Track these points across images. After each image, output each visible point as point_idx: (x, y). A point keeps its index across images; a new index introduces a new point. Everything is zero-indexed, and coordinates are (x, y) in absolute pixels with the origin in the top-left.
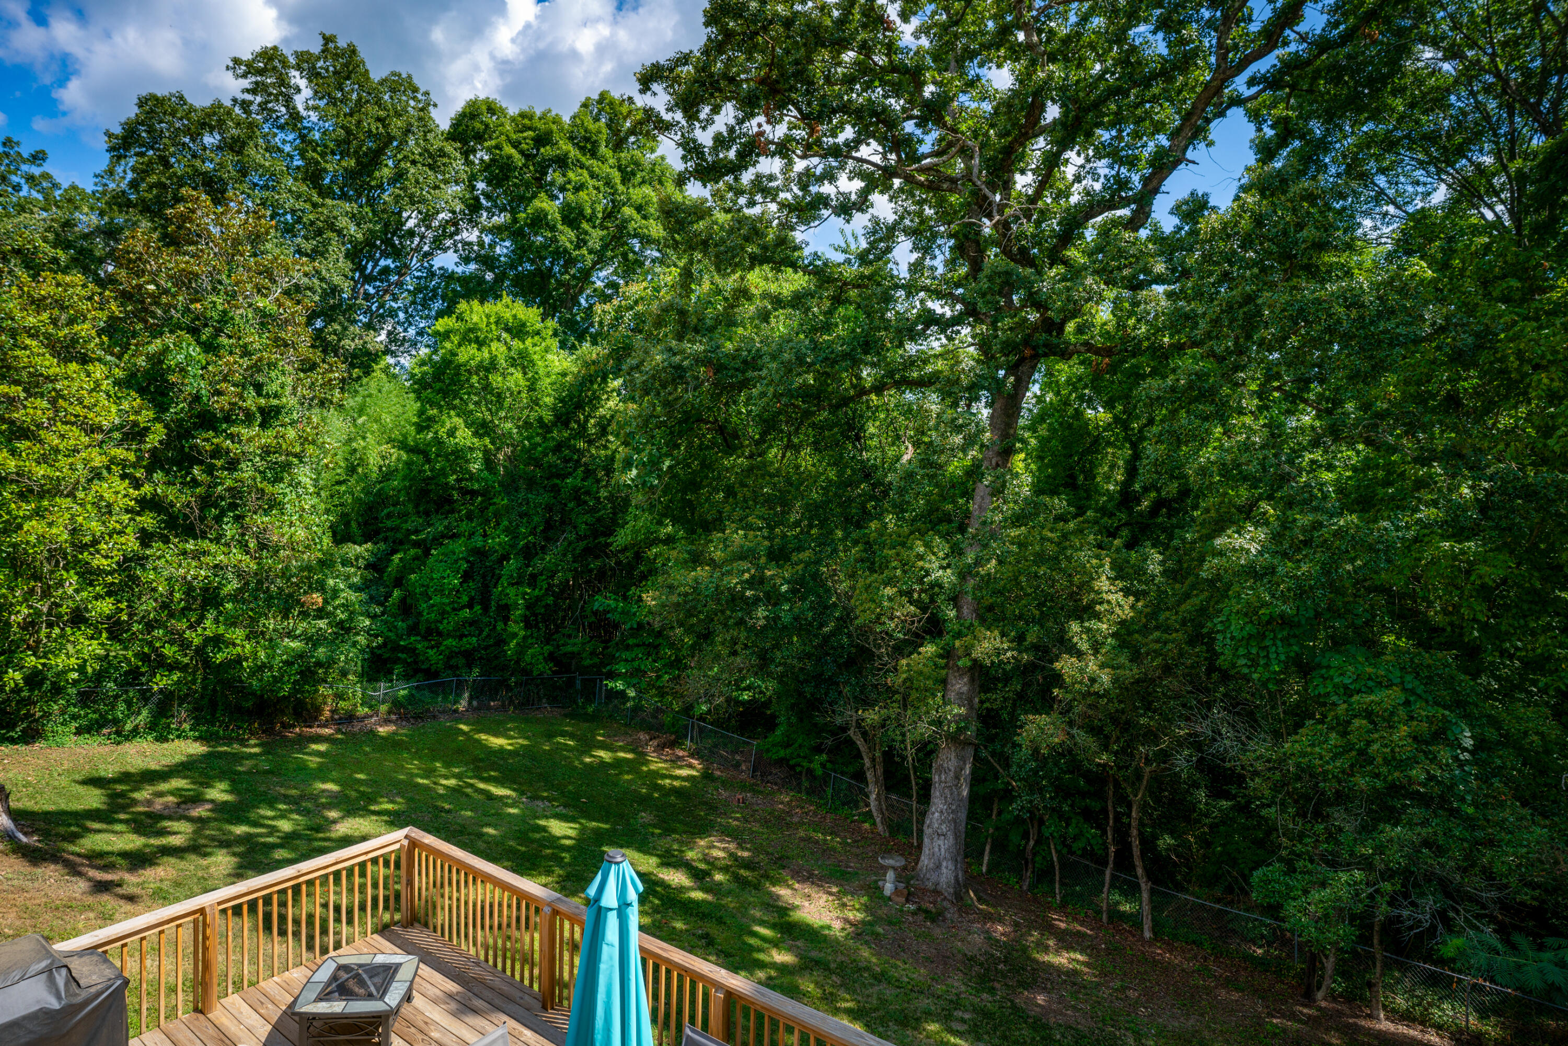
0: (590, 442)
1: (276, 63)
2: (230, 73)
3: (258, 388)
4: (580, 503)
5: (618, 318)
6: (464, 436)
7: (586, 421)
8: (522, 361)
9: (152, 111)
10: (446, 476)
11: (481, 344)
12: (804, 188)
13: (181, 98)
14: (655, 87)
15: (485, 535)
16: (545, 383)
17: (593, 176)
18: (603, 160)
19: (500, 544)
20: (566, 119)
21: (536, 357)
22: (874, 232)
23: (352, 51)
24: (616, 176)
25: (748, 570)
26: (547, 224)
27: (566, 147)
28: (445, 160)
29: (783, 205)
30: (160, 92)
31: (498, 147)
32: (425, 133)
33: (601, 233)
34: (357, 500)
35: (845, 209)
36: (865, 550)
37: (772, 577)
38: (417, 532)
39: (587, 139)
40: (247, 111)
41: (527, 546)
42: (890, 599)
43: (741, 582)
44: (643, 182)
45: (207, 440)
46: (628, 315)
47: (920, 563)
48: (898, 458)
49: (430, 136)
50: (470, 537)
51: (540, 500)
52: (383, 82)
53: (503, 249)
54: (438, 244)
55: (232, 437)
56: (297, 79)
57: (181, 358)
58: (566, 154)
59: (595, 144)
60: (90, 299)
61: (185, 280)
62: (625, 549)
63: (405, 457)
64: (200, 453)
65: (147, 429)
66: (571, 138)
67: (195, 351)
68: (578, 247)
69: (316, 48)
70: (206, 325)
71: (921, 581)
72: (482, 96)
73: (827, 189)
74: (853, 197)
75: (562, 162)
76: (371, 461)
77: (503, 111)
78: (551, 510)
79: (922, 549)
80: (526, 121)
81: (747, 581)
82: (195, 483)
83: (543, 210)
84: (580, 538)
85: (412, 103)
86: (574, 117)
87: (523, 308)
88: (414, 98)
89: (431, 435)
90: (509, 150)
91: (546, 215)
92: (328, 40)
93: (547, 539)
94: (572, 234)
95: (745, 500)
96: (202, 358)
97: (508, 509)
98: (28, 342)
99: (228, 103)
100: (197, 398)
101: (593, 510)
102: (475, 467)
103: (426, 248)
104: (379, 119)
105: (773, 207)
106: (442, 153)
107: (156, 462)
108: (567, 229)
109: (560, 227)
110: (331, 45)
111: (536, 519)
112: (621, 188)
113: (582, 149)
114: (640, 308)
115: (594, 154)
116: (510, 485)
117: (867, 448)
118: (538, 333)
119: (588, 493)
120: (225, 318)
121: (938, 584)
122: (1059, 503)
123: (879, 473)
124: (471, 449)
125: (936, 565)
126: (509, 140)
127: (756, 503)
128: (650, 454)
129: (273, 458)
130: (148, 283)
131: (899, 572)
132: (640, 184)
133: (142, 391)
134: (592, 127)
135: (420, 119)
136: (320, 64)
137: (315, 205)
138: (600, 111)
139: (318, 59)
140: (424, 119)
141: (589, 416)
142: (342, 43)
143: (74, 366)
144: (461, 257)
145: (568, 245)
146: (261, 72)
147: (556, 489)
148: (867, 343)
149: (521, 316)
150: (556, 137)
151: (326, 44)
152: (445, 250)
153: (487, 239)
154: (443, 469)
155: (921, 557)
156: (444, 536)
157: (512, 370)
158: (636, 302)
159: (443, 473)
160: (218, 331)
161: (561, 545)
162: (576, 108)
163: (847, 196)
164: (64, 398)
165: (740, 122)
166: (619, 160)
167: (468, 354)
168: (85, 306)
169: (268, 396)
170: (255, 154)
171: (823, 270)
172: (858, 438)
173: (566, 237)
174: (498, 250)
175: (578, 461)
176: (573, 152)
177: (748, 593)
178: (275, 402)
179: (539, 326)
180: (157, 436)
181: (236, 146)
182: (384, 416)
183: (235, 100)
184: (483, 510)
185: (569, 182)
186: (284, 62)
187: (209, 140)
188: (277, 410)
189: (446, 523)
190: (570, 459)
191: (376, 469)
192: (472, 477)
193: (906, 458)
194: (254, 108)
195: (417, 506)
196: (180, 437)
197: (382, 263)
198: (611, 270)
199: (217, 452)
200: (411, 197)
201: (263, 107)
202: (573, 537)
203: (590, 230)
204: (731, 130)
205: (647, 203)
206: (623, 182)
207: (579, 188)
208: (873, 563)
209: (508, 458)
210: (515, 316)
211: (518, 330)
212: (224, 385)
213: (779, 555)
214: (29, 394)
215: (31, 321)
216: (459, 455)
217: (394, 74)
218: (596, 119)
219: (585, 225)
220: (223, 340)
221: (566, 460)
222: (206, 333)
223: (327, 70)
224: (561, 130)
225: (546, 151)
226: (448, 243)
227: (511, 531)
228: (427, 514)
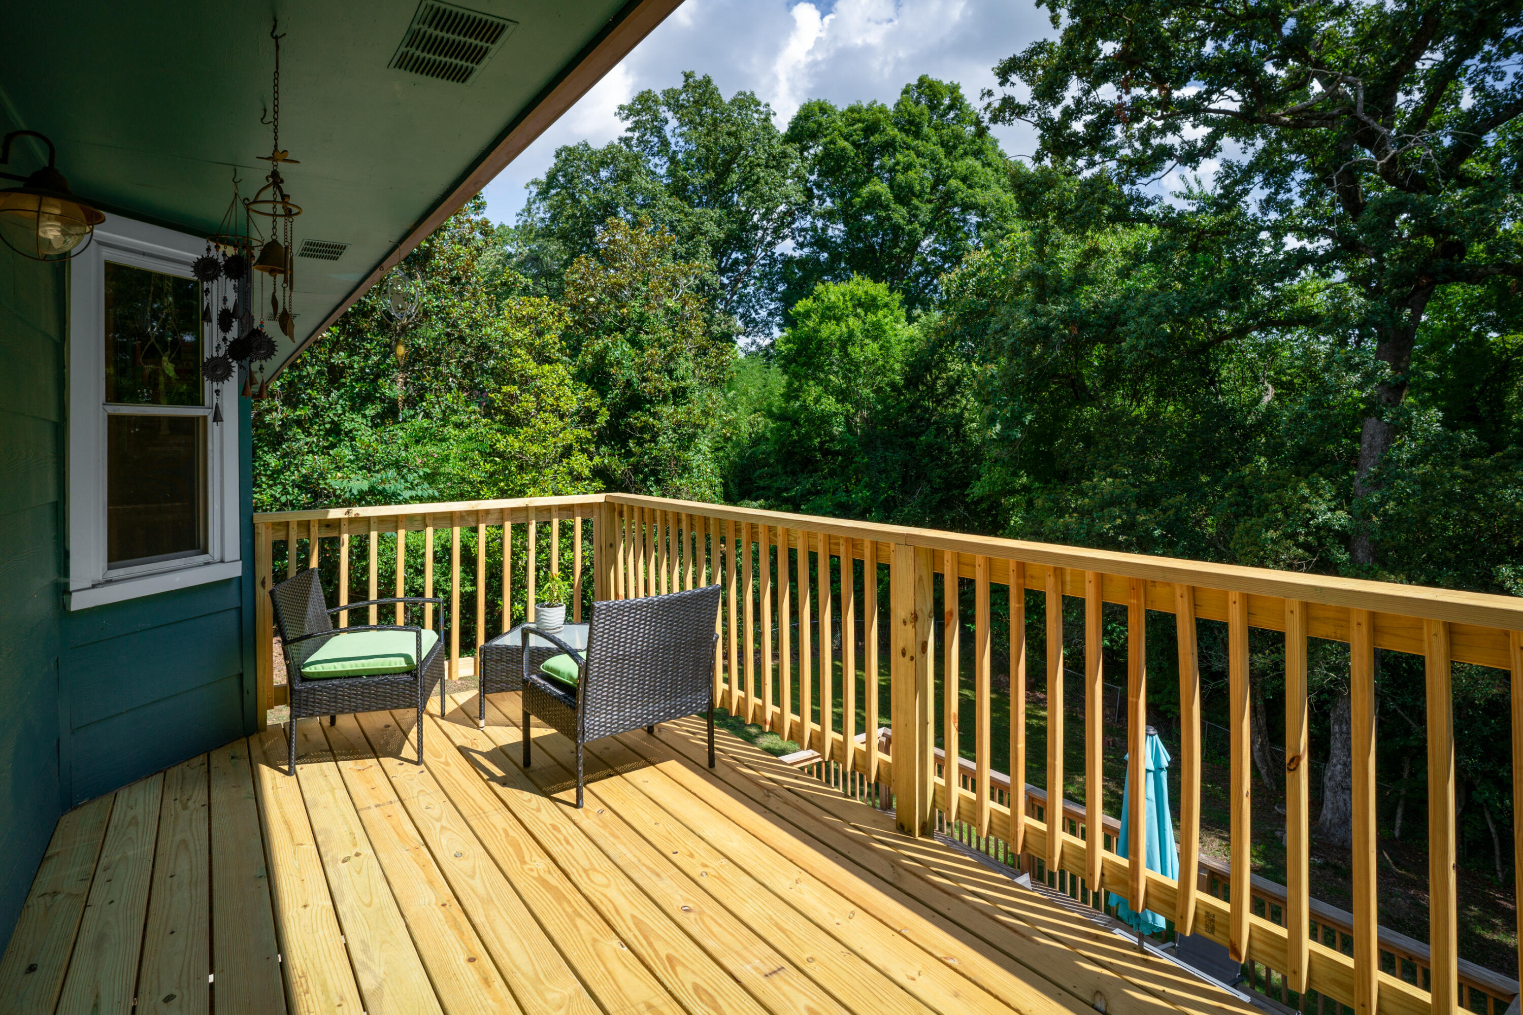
0: (939, 402)
1: (650, 103)
2: (618, 117)
3: (670, 372)
4: (933, 459)
5: (963, 286)
6: (830, 404)
7: (934, 381)
8: (876, 332)
9: (567, 159)
10: (811, 439)
11: (838, 320)
12: (1145, 141)
13: (586, 145)
14: (1014, 78)
15: (847, 491)
16: (897, 350)
17: (919, 154)
18: (927, 139)
19: (862, 499)
20: (890, 107)
21: (887, 327)
22: (1227, 176)
23: (707, 81)
24: (940, 152)
25: (1120, 517)
26: (881, 205)
27: (893, 131)
28: (788, 160)
29: (1122, 162)
30: (571, 144)
31: (832, 142)
32: (770, 140)
33: (930, 206)
34: (732, 463)
35: (1191, 156)
36: (1239, 494)
37: (1144, 523)
38: (786, 490)
39: (911, 123)
40: (629, 146)
41: (886, 500)
42: (1274, 541)
43: (1114, 527)
44: (966, 153)
45: (636, 418)
46: (972, 281)
47: (1306, 506)
48: (1257, 401)
49: (774, 142)
50: (834, 493)
51: (896, 457)
52: (733, 103)
53: (837, 231)
54: (778, 235)
55: (654, 415)
56: (665, 112)
57: (617, 353)
58: (894, 140)
59: (919, 126)
60: (552, 313)
61: (614, 292)
62: (981, 500)
63: (771, 425)
64: (632, 429)
65: (596, 413)
66: (896, 124)
67: (627, 347)
68: (910, 222)
69: (679, 84)
70: (629, 326)
71: (1307, 525)
72: (814, 99)
73: (1171, 139)
74: (1200, 144)
75: (889, 147)
76: (743, 428)
77: (832, 109)
78: (906, 466)
79: (1306, 492)
80: (856, 115)
81: (1119, 527)
82: (629, 454)
83: (876, 192)
84: (935, 491)
85: (756, 116)
86: (897, 105)
87: (872, 284)
88: (757, 111)
89: (798, 404)
90: (842, 143)
91: (880, 196)
92: (688, 76)
93: (905, 492)
94: (904, 211)
95: (1107, 448)
96: (632, 352)
97: (867, 466)
98: (519, 351)
99: (616, 142)
100: (629, 384)
101: (947, 465)
102: (837, 430)
103: (769, 239)
104: (729, 134)
105: (1112, 165)
106: (784, 155)
107: (601, 438)
108: (899, 207)
109: (892, 206)
110: (691, 80)
111: (894, 475)
112: (945, 162)
113: (907, 132)
114: (983, 273)
115: (917, 135)
116: (869, 442)
117: (1221, 392)
118: (886, 305)
119: (941, 449)
120: (642, 319)
121: (1326, 527)
122: (1467, 437)
123: (1238, 415)
124: (836, 414)
125: (1324, 507)
126: (841, 134)
127: (1119, 451)
128: (1013, 411)
129: (683, 430)
130: (589, 296)
131: (1280, 515)
132: (962, 157)
133: (589, 382)
134: (915, 110)
135: (765, 128)
136: (684, 96)
137: (686, 215)
138: (920, 94)
139: (681, 94)
140: (766, 126)
141: (937, 378)
142: (699, 77)
143: (547, 367)
144: (797, 243)
145: (901, 221)
146: (638, 113)
147: (911, 447)
148: (1234, 289)
149: (872, 291)
150: (883, 124)
151: (686, 81)
152: (784, 238)
153: (820, 224)
154: (807, 432)
155: (1304, 499)
156: (810, 493)
157: (867, 341)
158: (979, 269)
159: (808, 436)
160: (639, 329)
161: (917, 498)
162: (898, 97)
163: (1192, 144)
164: (543, 391)
165: (1087, 93)
166: (941, 137)
167: (829, 330)
168: (550, 320)
169: (677, 380)
170: (640, 180)
171: (1179, 222)
172: (1212, 382)
173: (899, 214)
174: (830, 232)
175: (929, 420)
176: (900, 136)
177: (1121, 538)
178: (683, 384)
179: (887, 299)
180: (603, 419)
181: (625, 176)
182: (750, 389)
183: (620, 139)
184: (843, 467)
185: (898, 163)
186: (656, 102)
187: (604, 174)
188: (684, 390)
189: (811, 480)
190: (922, 419)
191: (747, 436)
192: (833, 438)
193: (1266, 399)
194: (634, 142)
195: (784, 467)
196: (617, 418)
197: (734, 256)
198: (933, 238)
199: (645, 428)
200: (762, 196)
201: (640, 141)
202: (927, 490)
203: (920, 205)
204: (1078, 102)
205: (971, 174)
206: (948, 154)
207: (908, 167)
208: (1249, 507)
209: (865, 420)
210: (866, 293)
211: (870, 305)
212: (649, 373)
213: (1148, 500)
214: (523, 391)
215: (519, 335)
216: (825, 419)
217: (740, 94)
218: (917, 103)
219: (915, 201)
220: (643, 336)
221: (920, 419)
222: (630, 331)
223: (688, 101)
224: (887, 117)
225: (875, 139)
226: (786, 231)
227: (873, 487)
228: (794, 473)
